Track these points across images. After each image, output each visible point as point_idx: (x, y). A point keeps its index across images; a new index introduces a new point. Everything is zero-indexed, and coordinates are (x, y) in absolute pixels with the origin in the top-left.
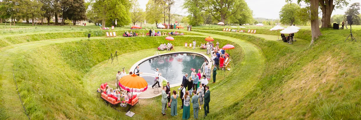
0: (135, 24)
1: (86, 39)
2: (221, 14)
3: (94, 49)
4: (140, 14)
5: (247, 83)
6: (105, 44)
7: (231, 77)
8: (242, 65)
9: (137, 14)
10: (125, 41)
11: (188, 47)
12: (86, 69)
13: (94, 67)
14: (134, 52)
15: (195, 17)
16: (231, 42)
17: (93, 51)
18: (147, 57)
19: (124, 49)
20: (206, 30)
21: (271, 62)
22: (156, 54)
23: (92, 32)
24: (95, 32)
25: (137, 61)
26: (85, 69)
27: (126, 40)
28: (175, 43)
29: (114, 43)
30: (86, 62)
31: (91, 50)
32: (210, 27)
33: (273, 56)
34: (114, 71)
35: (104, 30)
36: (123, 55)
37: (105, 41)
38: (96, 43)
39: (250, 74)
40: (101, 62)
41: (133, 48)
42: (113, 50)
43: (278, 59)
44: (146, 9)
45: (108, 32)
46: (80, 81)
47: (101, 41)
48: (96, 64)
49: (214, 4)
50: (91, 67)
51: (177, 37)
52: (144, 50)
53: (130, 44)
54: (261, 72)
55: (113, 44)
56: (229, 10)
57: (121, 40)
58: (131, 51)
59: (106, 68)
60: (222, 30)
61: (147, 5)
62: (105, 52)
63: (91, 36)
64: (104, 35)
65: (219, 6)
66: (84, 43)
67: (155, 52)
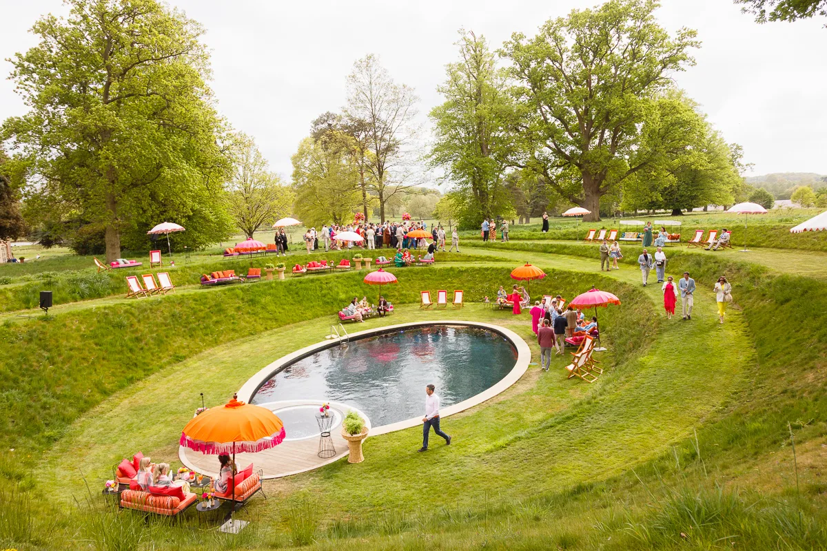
0: (255, 235)
1: (33, 315)
2: (586, 174)
3: (79, 349)
4: (269, 194)
5: (645, 429)
6: (125, 322)
7: (589, 403)
8: (642, 365)
9: (257, 196)
10: (213, 303)
11: (450, 305)
12: (46, 434)
13: (83, 419)
14: (251, 337)
15: (481, 194)
16: (615, 281)
17: (71, 358)
18: (297, 348)
19: (208, 330)
20: (519, 239)
21: (775, 365)
22: (333, 336)
23: (60, 284)
24: (74, 282)
25: (258, 368)
26: (40, 435)
27: (213, 299)
28: (402, 295)
29: (166, 314)
30: (44, 408)
31: (60, 355)
32: (535, 230)
33: (792, 341)
34: (172, 413)
35: (115, 273)
36: (206, 352)
37: (126, 312)
38: (83, 327)
39: (667, 400)
40: (113, 392)
41: (243, 324)
42: (162, 342)
43: (812, 358)
44: (294, 176)
45: (134, 274)
46: (22, 483)
47: (107, 314)
48: (90, 404)
49: (553, 137)
50: (69, 421)
51: (410, 271)
52: (288, 326)
53: (231, 312)
54: (718, 401)
55: (160, 320)
56: (616, 154)
57: (196, 300)
58: (237, 335)
59: (136, 410)
60: (582, 239)
61: (296, 160)
62: (130, 355)
63: (57, 303)
64: (118, 287)
65: (572, 143)
66: (25, 335)
67: (328, 330)
